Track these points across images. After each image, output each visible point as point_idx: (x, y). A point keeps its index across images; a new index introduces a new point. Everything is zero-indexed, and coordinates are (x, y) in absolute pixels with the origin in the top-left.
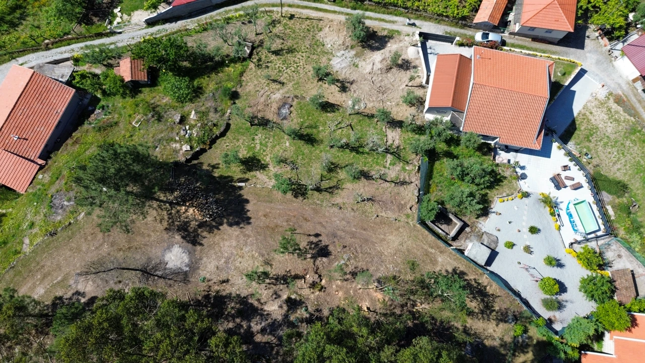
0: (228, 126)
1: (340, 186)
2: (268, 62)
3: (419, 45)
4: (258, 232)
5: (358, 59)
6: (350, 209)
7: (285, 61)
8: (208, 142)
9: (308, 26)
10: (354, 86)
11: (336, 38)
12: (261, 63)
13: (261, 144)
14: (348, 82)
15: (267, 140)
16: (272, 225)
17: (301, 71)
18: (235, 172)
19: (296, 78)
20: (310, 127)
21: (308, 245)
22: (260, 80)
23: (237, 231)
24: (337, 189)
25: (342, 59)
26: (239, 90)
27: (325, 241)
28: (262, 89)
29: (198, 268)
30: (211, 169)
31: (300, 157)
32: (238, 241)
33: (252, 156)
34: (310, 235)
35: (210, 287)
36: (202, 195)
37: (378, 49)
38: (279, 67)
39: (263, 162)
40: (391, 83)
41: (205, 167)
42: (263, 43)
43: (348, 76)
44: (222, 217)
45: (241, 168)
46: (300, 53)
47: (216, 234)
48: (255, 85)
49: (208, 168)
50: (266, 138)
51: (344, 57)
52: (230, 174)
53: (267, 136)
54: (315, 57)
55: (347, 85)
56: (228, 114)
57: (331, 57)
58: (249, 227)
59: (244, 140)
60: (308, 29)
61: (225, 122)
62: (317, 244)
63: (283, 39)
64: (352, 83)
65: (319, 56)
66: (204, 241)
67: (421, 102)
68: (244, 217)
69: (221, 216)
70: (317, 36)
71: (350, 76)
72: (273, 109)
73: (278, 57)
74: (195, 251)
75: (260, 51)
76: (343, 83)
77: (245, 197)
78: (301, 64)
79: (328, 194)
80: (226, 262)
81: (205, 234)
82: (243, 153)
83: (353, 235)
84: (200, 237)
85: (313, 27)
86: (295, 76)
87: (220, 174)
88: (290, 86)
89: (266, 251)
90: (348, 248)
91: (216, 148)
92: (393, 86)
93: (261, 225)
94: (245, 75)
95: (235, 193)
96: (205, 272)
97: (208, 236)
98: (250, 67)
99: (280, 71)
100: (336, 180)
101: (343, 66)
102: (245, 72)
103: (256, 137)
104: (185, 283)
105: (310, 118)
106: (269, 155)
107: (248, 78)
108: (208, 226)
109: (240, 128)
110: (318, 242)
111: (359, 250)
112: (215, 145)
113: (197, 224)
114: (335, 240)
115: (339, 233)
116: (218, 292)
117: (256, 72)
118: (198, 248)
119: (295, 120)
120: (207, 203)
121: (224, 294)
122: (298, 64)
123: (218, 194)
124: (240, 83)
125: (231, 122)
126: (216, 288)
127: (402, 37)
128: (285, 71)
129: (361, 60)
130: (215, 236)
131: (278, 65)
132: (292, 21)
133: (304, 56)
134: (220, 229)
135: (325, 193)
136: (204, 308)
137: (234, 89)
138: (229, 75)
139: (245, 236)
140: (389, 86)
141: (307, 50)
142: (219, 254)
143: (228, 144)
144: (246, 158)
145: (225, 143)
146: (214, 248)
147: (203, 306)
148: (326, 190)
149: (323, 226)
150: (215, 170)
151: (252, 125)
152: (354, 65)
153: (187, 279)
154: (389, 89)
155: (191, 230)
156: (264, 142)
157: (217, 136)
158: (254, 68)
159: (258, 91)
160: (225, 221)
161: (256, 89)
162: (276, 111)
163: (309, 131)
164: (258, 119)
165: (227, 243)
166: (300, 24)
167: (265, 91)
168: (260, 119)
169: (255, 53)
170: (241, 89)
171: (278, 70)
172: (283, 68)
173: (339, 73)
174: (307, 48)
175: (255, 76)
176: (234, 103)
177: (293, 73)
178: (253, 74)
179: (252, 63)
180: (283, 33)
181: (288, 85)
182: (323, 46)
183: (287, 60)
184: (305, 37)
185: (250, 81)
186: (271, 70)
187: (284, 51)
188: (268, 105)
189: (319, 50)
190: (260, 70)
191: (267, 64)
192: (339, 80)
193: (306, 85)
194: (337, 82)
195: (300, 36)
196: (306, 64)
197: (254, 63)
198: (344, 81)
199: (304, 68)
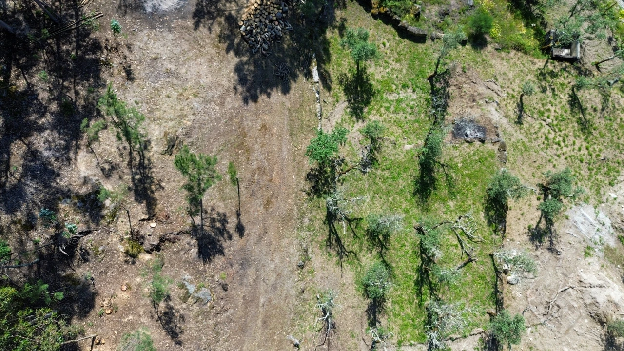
0: (420, 39)
1: (345, 258)
2: (553, 90)
4: (231, 119)
5: (601, 254)
6: (302, 285)
7: (563, 120)
8: (382, 10)
10: (548, 255)
12: (548, 78)
13: (399, 101)
14: (551, 242)
15: (409, 110)
16: (248, 142)
17: (550, 152)
18: (339, 65)
19: (535, 143)
20: (450, 183)
21: (219, 214)
22: (517, 81)
23: (229, 81)
24: (339, 253)
25: (594, 223)
26: (490, 48)
27: (232, 246)
28: (502, 87)
29: (153, 27)
30: (338, 24)
31: (387, 174)
32: (210, 88)
33: (374, 89)
34: (239, 215)
35: (116, 49)
36: (286, 12)
38: (549, 110)
39: (366, 110)
40: (570, 327)
41: (339, 13)
42: (586, 75)
43: (564, 239)
44: (251, 53)
45: (349, 75)
46: (585, 144)
47: (218, 47)
48: (505, 73)
49: (338, 19)
50: (412, 108)
51: (598, 226)
52: (334, 57)
53: (417, 110)
54: (585, 172)
55: (546, 240)
56: (441, 35)
57: (592, 201)
58: (238, 103)
59: (401, 71)
61: (426, 32)
62: (222, 231)
63: (603, 109)
64: (551, 249)
65: (589, 179)
66: (203, 30)
68: (256, 91)
69: (251, 50)
71: (565, 245)
72: (469, 110)
73: (568, 106)
74: (184, 18)
75: (569, 72)
76: (548, 231)
77: (293, 85)
78: (565, 149)
79: (326, 237)
80: (168, 73)
81: (217, 29)
82: (375, 73)
83: (250, 301)
84: (210, 22)
86: (539, 142)
87: (332, 40)
88: (517, 135)
89: (197, 139)
90: (223, 294)
91: (376, 27)
92: (567, 332)
93: (245, 123)
94: (520, 54)
95: (298, 67)
96: (145, 39)
97: (213, 35)
98: (536, 60)
99: (541, 113)
100: (356, 248)
101: (581, 227)
102: (525, 53)
103: (410, 90)
104: (120, 7)
105: (468, 180)
106: (381, 119)
107: (515, 60)
108: (231, 31)
109: (421, 62)
110: (228, 233)
111: (223, 317)
112: (382, 24)
113: (233, 12)
114: (236, 267)
115: (251, 272)
116: (107, 64)
117: (530, 71)
118: (190, 23)
119: (456, 153)
120: (271, 21)
121: (104, 75)
122: (562, 144)
123: (291, 39)
124: (503, 47)
125: (429, 42)
126: (116, 61)
128: (544, 123)
129: (602, 261)
130: (215, 46)
131: (553, 109)
133: (582, 152)
134: (227, 52)
135: (327, 232)
136: (74, 44)
137: (489, 39)
138: (511, 28)
139: (222, 97)
140: (565, 324)
141: (594, 155)
142: (182, 59)
143: (387, 45)
144: (368, 80)
145: (389, 40)
146: (193, 48)
147: (77, 42)
148: (333, 232)
149: (260, 238)
150: (337, 31)
151: (430, 79)
152: (588, 248)
153: (128, 11)
155: (220, 6)
156: (404, 105)
157: (399, 22)
158: (536, 67)
159: (497, 80)
160: (245, 59)
161: (498, 77)
162: (467, 117)
163: (441, 182)
164: (444, 88)
165: (204, 69)
167: (499, 93)
168: (445, 90)
169: (564, 65)
170: (493, 50)
171: (542, 109)
172: (548, 117)
173: (566, 221)
174: (598, 155)
175: (521, 71)
176: (463, 43)
177: (544, 137)
178: (525, 68)
179: (544, 63)
180: (614, 108)
181: (518, 132)
182: (610, 184)
183: (566, 122)
184: (618, 147)
185: (511, 64)
186: (539, 97)
187: (581, 116)
188: (474, 101)
189: (600, 177)
190: (534, 79)
191: (548, 89)
192: (552, 224)
193: (526, 164)
194: (546, 221)
195: (618, 139)
196: (566, 159)
197: (545, 66)
198: (551, 233)
199: (558, 156)
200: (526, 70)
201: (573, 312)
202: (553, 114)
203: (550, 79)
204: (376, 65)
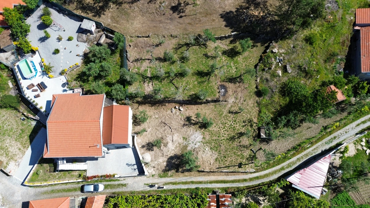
2: (245, 126)
3: (143, 165)
4: (215, 11)
5: (184, 144)
7: (234, 130)
8: (263, 57)
9: (226, 161)
10: (183, 123)
11: (204, 156)
12: (250, 124)
13: (231, 67)
14: (187, 125)
15: (228, 70)
16: (208, 16)
17: (221, 125)
19: (223, 119)
20: (203, 82)
22: (246, 110)
25: (195, 141)
26: (257, 98)
28: (242, 103)
30: (255, 44)
31: (204, 62)
32: (224, 4)
33: (234, 58)
37: (171, 158)
38: (237, 124)
39: (226, 56)
40: (158, 130)
41: (259, 44)
43: (188, 130)
45: (238, 49)
46: (225, 138)
48: (248, 105)
50: (229, 71)
51: (194, 142)
53: (229, 73)
54: (214, 138)
55: (187, 123)
56: (258, 79)
57: (204, 141)
59: (242, 66)
60: (226, 158)
63: (240, 146)
64: (184, 125)
65: (212, 140)
70: (218, 154)
72: (231, 90)
73: (240, 132)
75: (254, 132)
76: (191, 124)
78: (222, 131)
82: (239, 58)
85: (222, 160)
86: (224, 120)
88: (225, 112)
91: (257, 57)
92: (156, 129)
93: (214, 15)
94: (258, 112)
98: (256, 119)
99: (235, 121)
101: (194, 136)
103: (235, 70)
105: (205, 88)
106: (223, 61)
107: (255, 110)
114: (170, 17)
117: (251, 116)
119: (214, 84)
122: (224, 130)
124: (259, 104)
128: (231, 122)
129: (182, 145)
132: (239, 162)
133: (222, 137)
137: (261, 98)
139: (222, 7)
140: (159, 128)
141: (222, 142)
143: (251, 61)
144: (237, 56)
145: (253, 61)
150: (253, 44)
152: (186, 139)
154: (158, 126)
156: (230, 68)
158: (253, 119)
159: (245, 101)
160: (235, 13)
162: (228, 90)
163: (203, 79)
164: (238, 81)
166: (232, 161)
167: (240, 102)
169: (256, 130)
170: (256, 100)
171: (237, 121)
172: (234, 124)
173: (195, 131)
174: (222, 143)
175: (251, 112)
176: (257, 87)
177: (226, 122)
179: (256, 122)
180: (242, 151)
181: (226, 112)
182: (211, 148)
183: (233, 131)
184: (226, 151)
185: (253, 108)
186: (241, 120)
187: (237, 137)
188: (235, 92)
189: (213, 144)
190: (248, 118)
191: (245, 124)
192: (193, 125)
193: (215, 116)
194: (194, 123)
195: (229, 151)
196: (219, 131)
197: (254, 122)
199: (219, 128)
200: (251, 114)
201: (163, 131)
202: (236, 126)
204: (243, 58)
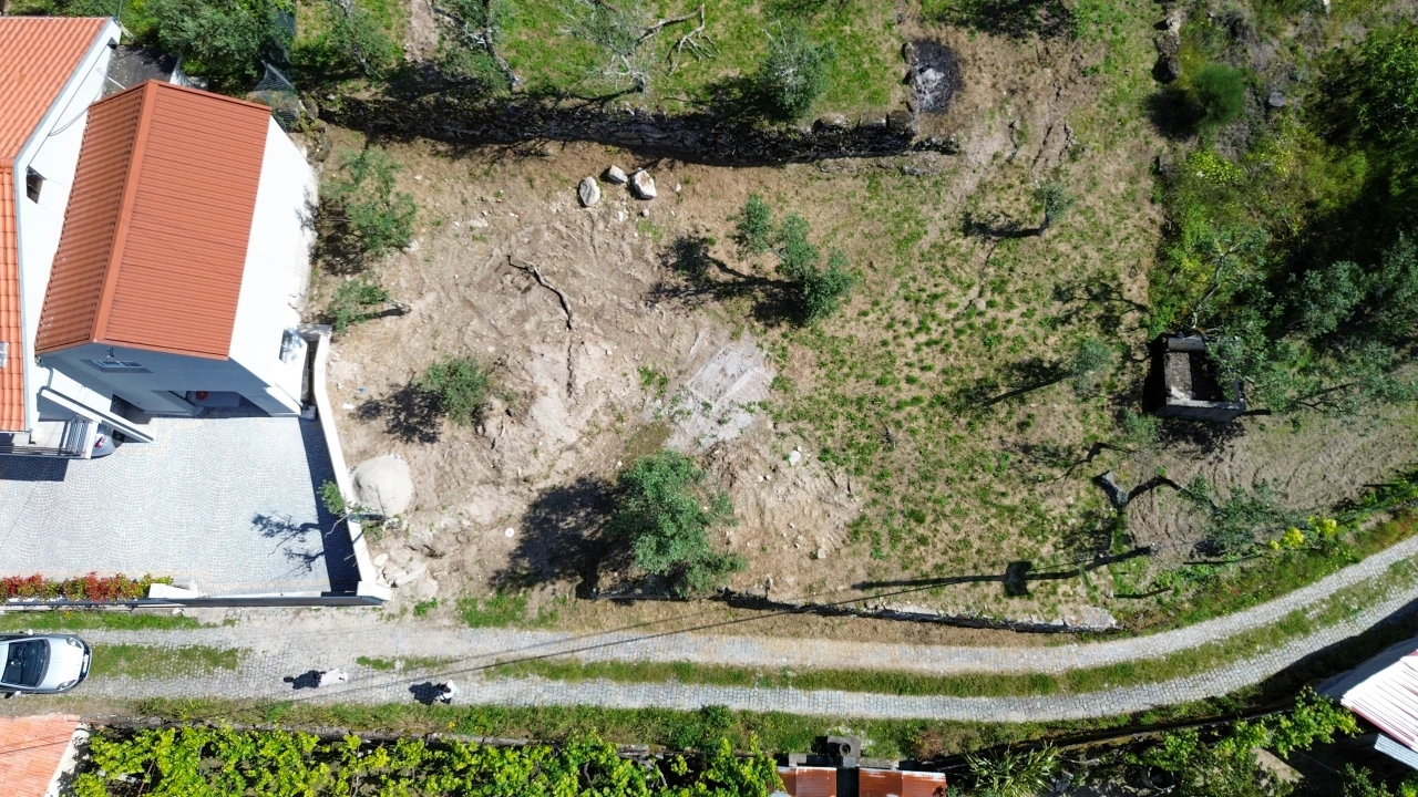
2: (1066, 320)
3: (355, 529)
5: (648, 416)
7: (988, 344)
9: (922, 541)
10: (648, 279)
11: (771, 502)
12: (1098, 310)
14: (675, 292)
17: (900, 310)
19: (919, 272)
25: (725, 400)
26: (1159, 144)
28: (1056, 171)
37: (557, 500)
38: (1009, 306)
40: (479, 313)
43: (683, 323)
46: (926, 395)
48: (1094, 183)
51: (716, 407)
54: (852, 388)
55: (680, 280)
57: (778, 400)
60: (920, 520)
63: (1026, 449)
64: (658, 292)
65: (834, 397)
67: (336, 252)
70: (869, 495)
71: (670, 323)
72: (987, 80)
73: (1027, 358)
75: (1122, 367)
76: (704, 286)
78: (910, 344)
85: (895, 538)
86: (923, 278)
88: (937, 222)
92: (468, 303)
94: (1156, 233)
98: (1143, 279)
99: (998, 288)
101: (714, 367)
117: (1110, 258)
119: (876, 25)
122: (922, 338)
124: (1166, 179)
127: (451, 595)
128: (975, 289)
129: (631, 418)
131: (1015, 314)
132: (1008, 553)
133: (903, 385)
137: (1183, 147)
140: (485, 300)
141: (899, 416)
152: (663, 382)
154: (482, 287)
158: (1123, 277)
164: (1034, 25)
166: (966, 543)
167: (1041, 161)
168: (1030, 28)
169: (1139, 356)
170: (1153, 152)
171: (1011, 288)
172: (990, 304)
173: (726, 333)
174: (898, 424)
175: (1108, 233)
176: (1162, 71)
177: (939, 290)
178: (1116, 243)
179: (1138, 302)
180: (1035, 481)
181: (944, 224)
182: (825, 451)
183: (982, 349)
184: (925, 478)
185: (1124, 207)
186: (1042, 280)
187: (1004, 391)
188: (1012, 92)
189: (840, 424)
190: (1090, 272)
191: (1068, 306)
192: (718, 297)
193: (865, 245)
194: (725, 284)
195: (949, 481)
196: (884, 343)
197: (1130, 302)
198: (697, 293)
199: (889, 326)
200: (1112, 247)
201: (512, 320)
202: (1002, 316)
203: (1095, 313)
